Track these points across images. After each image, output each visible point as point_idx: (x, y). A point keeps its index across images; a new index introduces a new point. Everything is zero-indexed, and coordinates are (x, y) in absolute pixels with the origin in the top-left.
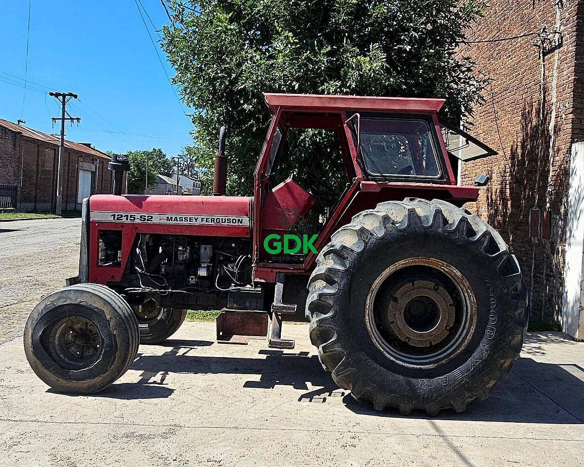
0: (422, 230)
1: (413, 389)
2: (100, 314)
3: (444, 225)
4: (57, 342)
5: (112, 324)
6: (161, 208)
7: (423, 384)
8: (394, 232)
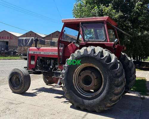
0: (87, 55)
1: (83, 103)
2: (20, 74)
3: (94, 54)
4: (14, 81)
5: (22, 77)
6: (43, 50)
7: (87, 102)
8: (80, 55)
